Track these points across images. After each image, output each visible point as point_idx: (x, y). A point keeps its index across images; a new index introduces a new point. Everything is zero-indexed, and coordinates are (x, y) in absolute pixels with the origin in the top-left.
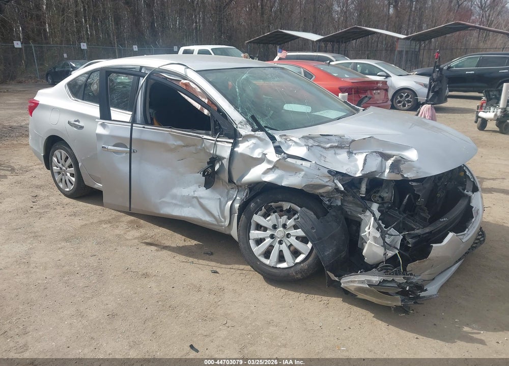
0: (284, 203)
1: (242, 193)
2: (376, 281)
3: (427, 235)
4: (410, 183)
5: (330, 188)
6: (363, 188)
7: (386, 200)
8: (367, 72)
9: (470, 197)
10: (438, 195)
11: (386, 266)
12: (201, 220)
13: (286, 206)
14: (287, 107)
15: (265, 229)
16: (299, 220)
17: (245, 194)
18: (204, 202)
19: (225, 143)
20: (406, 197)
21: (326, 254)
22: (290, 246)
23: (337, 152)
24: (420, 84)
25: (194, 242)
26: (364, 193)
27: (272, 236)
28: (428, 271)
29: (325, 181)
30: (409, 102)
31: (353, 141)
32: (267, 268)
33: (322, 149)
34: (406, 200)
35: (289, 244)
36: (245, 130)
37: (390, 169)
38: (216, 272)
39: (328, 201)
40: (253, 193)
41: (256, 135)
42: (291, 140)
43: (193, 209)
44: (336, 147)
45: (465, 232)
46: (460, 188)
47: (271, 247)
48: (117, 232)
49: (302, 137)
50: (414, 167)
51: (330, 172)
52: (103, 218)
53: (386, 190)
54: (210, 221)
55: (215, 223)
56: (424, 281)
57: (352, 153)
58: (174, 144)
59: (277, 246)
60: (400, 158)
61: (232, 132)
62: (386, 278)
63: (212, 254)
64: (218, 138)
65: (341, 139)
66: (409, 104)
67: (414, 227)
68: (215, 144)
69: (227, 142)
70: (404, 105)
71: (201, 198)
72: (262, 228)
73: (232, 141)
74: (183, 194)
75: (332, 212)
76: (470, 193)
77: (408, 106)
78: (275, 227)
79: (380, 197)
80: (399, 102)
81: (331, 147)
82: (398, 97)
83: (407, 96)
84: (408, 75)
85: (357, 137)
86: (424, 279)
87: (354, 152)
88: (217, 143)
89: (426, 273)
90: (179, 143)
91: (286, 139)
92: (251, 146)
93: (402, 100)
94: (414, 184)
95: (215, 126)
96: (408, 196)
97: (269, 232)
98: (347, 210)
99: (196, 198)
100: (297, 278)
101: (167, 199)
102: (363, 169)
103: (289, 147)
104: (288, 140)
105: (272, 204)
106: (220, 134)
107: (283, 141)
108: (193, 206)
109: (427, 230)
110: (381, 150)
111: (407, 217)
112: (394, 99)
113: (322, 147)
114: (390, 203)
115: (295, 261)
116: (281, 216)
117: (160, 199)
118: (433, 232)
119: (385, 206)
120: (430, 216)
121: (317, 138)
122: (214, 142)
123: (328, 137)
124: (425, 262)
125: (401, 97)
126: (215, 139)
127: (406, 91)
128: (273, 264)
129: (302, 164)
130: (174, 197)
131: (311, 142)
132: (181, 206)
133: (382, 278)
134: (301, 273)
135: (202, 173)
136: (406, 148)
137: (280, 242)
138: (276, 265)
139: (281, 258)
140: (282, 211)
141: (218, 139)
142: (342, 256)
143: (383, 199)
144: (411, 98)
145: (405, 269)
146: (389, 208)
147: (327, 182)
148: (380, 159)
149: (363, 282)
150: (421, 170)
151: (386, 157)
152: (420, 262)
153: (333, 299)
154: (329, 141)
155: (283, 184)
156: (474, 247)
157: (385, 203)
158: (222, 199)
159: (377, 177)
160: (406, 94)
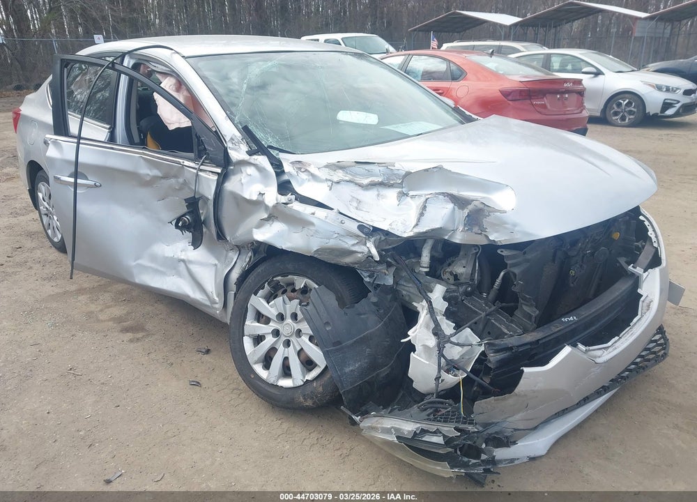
0: (295, 277)
1: (244, 257)
2: (409, 432)
3: (529, 347)
4: (499, 251)
5: (360, 255)
6: (426, 258)
7: (462, 280)
8: (569, 67)
9: (638, 277)
10: (572, 273)
11: (439, 403)
12: (189, 297)
13: (300, 282)
14: (344, 116)
15: (267, 321)
16: (308, 308)
17: (248, 260)
18: (194, 268)
19: (210, 174)
20: (499, 275)
21: (347, 370)
22: (300, 352)
23: (381, 193)
24: (650, 85)
26: (426, 266)
27: (276, 333)
28: (519, 415)
29: (349, 243)
30: (631, 113)
31: (408, 174)
32: (263, 385)
33: (357, 188)
34: (498, 281)
35: (298, 349)
36: (238, 153)
37: (465, 225)
38: (198, 384)
39: (369, 276)
40: (259, 257)
41: (252, 161)
42: (306, 170)
43: (179, 279)
44: (381, 184)
45: (610, 344)
46: (622, 261)
47: (273, 350)
48: (93, 307)
49: (326, 166)
50: (506, 223)
51: (361, 227)
52: (86, 285)
53: (464, 262)
54: (201, 300)
55: (208, 303)
56: (515, 430)
57: (407, 195)
58: (148, 175)
59: (281, 348)
60: (482, 206)
61: (221, 156)
62: (425, 427)
63: (208, 351)
64: (202, 165)
65: (389, 172)
66: (632, 117)
67: (506, 331)
68: (197, 174)
69: (212, 172)
70: (623, 119)
71: (191, 262)
72: (263, 319)
73: (219, 170)
74: (166, 255)
75: (373, 298)
76: (639, 270)
77: (629, 119)
79: (451, 273)
80: (616, 114)
81: (373, 185)
82: (614, 106)
83: (629, 104)
84: (633, 71)
85: (415, 167)
86: (515, 427)
87: (411, 193)
88: (200, 173)
89: (518, 417)
90: (156, 172)
91: (300, 169)
92: (245, 180)
93: (619, 110)
94: (505, 253)
95: (199, 145)
96: (502, 274)
97: (273, 325)
98: (404, 292)
99: (183, 261)
100: (307, 406)
101: (144, 262)
102: (417, 225)
103: (303, 182)
104: (302, 170)
105: (279, 278)
106: (206, 159)
107: (294, 172)
108: (179, 274)
109: (529, 338)
110: (454, 191)
111: (496, 311)
112: (608, 109)
113: (356, 184)
114: (470, 285)
115: (304, 377)
116: (291, 299)
117: (136, 260)
118: (540, 342)
119: (461, 289)
120: (538, 312)
121: (350, 169)
122: (195, 171)
123: (367, 167)
124: (509, 401)
125: (619, 105)
126: (197, 167)
127: (627, 95)
128: (271, 381)
129: (313, 214)
130: (154, 258)
131: (339, 175)
132: (163, 273)
133: (419, 425)
134: (312, 398)
135: (174, 223)
136: (498, 187)
137: (287, 344)
138: (278, 380)
139: (286, 371)
140: (294, 290)
141: (202, 167)
142: (383, 375)
143: (456, 277)
144: (634, 107)
145: (469, 411)
146: (467, 294)
147: (353, 245)
148: (451, 206)
149: (388, 431)
150: (516, 229)
151: (460, 202)
152: (498, 400)
154: (370, 173)
155: (284, 247)
156: (622, 378)
157: (462, 284)
158: (219, 265)
159: (446, 238)
160: (627, 101)
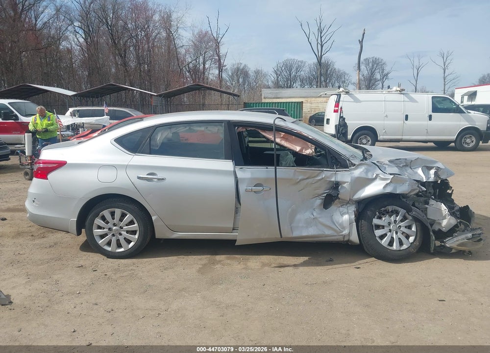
0: (389, 207)
5: (418, 190)
12: (324, 234)
15: (384, 227)
18: (323, 220)
22: (403, 233)
25: (306, 258)
31: (412, 161)
35: (401, 233)
36: (356, 160)
37: (434, 175)
38: (359, 268)
41: (366, 163)
43: (316, 227)
47: (392, 238)
54: (331, 234)
55: (335, 234)
57: (412, 168)
60: (438, 168)
64: (336, 169)
68: (336, 173)
69: (344, 171)
71: (319, 217)
72: (381, 227)
74: (306, 218)
78: (389, 224)
87: (416, 167)
91: (381, 164)
92: (365, 171)
99: (316, 218)
101: (295, 224)
102: (425, 177)
103: (385, 168)
104: (383, 164)
106: (336, 166)
108: (315, 225)
113: (400, 166)
115: (409, 242)
116: (391, 216)
121: (395, 162)
122: (334, 172)
123: (400, 160)
126: (334, 170)
128: (397, 249)
130: (300, 221)
134: (416, 248)
137: (396, 233)
138: (399, 248)
139: (401, 243)
140: (390, 212)
151: (429, 168)
153: (435, 259)
154: (401, 163)
155: (398, 193)
